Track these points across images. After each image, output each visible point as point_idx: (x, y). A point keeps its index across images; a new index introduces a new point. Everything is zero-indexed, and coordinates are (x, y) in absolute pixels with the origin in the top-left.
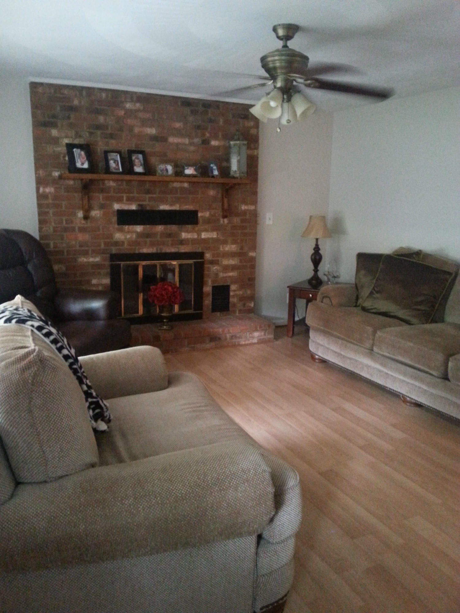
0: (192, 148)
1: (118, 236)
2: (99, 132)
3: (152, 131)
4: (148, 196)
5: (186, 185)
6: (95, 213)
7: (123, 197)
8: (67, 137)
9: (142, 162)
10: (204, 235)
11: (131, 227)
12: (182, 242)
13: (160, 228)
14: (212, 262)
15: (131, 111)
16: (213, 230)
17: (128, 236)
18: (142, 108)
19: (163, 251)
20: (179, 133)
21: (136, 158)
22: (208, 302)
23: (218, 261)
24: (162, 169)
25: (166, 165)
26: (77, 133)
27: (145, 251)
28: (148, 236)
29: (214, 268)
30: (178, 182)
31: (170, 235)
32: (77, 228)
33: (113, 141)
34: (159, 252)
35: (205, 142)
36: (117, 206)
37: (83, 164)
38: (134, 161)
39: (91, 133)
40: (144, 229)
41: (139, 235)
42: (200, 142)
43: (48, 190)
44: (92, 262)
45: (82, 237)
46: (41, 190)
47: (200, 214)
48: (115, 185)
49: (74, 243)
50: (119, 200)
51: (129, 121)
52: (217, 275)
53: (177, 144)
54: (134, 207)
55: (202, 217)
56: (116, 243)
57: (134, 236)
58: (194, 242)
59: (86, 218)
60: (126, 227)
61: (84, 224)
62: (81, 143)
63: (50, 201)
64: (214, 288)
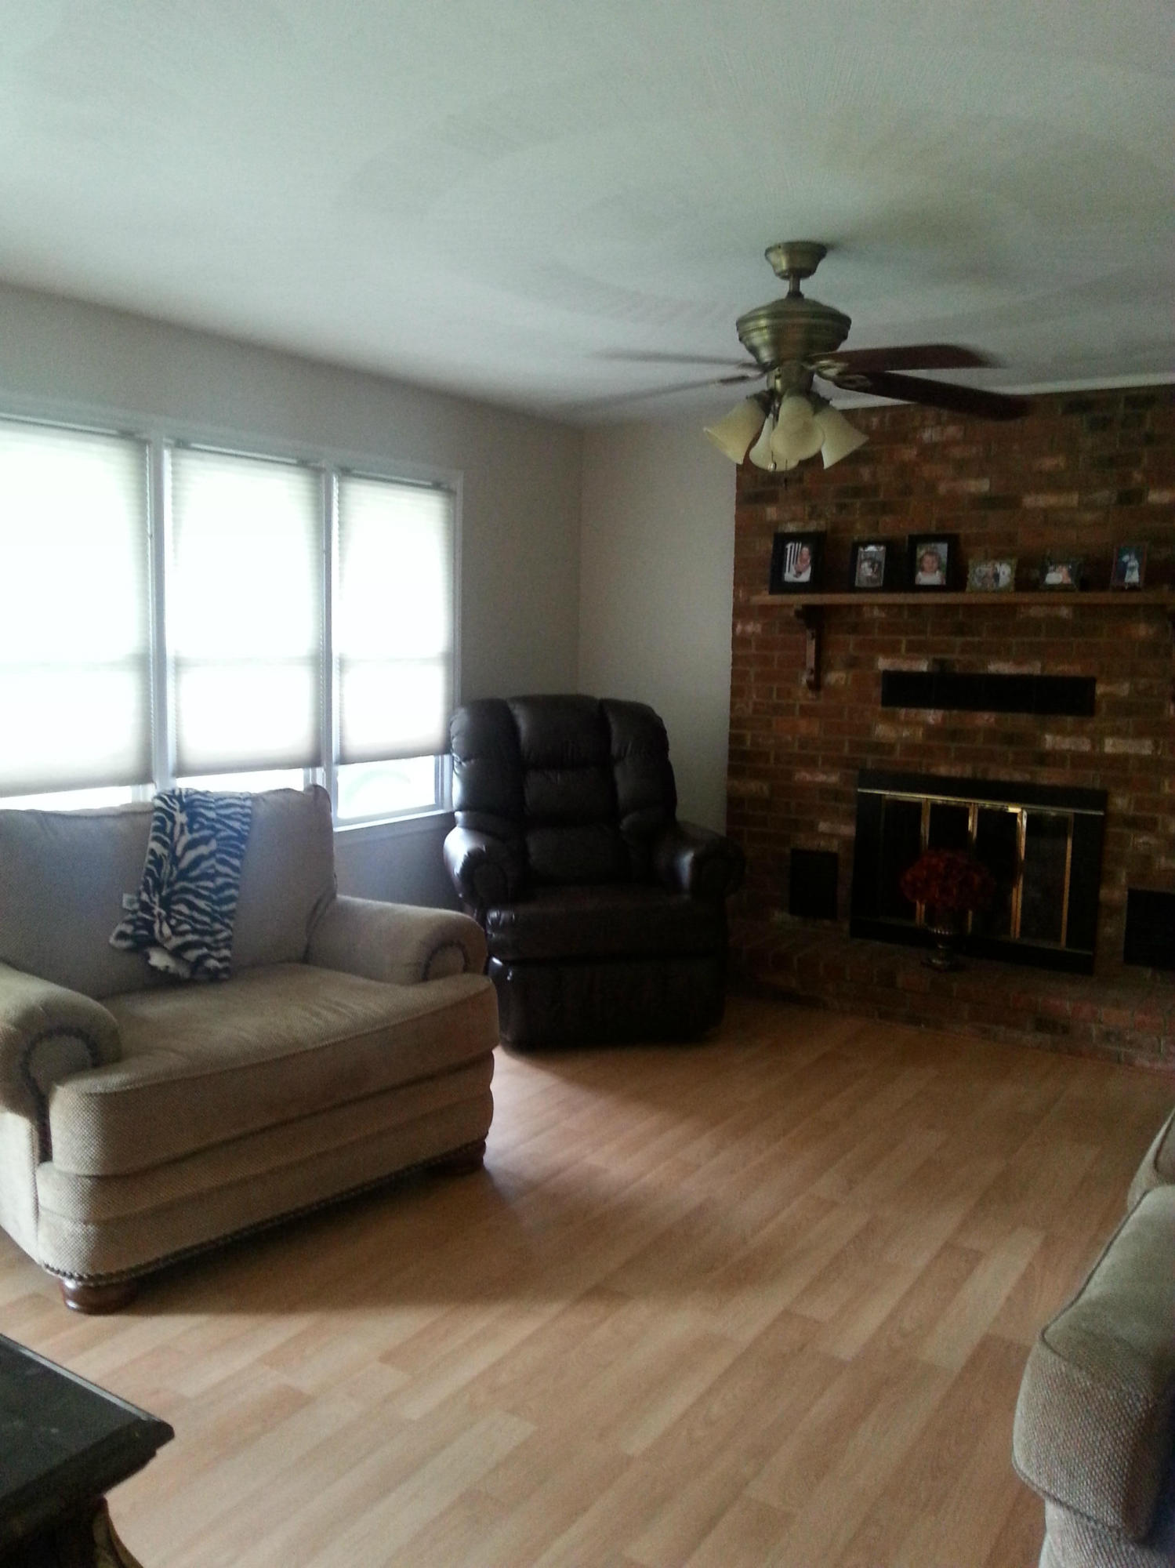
0: (1088, 517)
1: (883, 731)
2: (858, 503)
3: (981, 486)
4: (959, 640)
5: (1064, 612)
6: (835, 677)
7: (899, 642)
8: (793, 520)
9: (944, 560)
10: (1110, 746)
11: (913, 712)
12: (1045, 759)
13: (985, 719)
14: (1136, 824)
15: (934, 446)
16: (1140, 734)
17: (905, 733)
18: (960, 435)
19: (991, 776)
20: (1053, 483)
21: (927, 553)
22: (1112, 929)
23: (1155, 822)
24: (983, 574)
25: (997, 566)
26: (814, 508)
27: (943, 770)
28: (954, 735)
29: (1141, 841)
30: (1040, 605)
31: (1010, 739)
32: (798, 707)
33: (888, 519)
34: (979, 775)
35: (1130, 497)
36: (883, 664)
37: (799, 573)
38: (922, 559)
39: (842, 507)
40: (944, 718)
41: (932, 732)
42: (1115, 498)
43: (750, 628)
44: (822, 783)
45: (807, 727)
46: (739, 627)
47: (1100, 689)
48: (883, 615)
49: (789, 738)
50: (891, 650)
51: (927, 471)
52: (1147, 860)
53: (1045, 511)
54: (923, 667)
55: (1104, 695)
56: (880, 747)
57: (920, 733)
58: (1079, 760)
59: (816, 685)
60: (902, 712)
61: (813, 699)
62: (819, 529)
63: (753, 651)
64: (1136, 897)
